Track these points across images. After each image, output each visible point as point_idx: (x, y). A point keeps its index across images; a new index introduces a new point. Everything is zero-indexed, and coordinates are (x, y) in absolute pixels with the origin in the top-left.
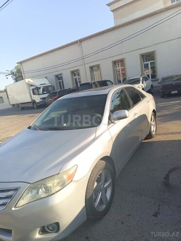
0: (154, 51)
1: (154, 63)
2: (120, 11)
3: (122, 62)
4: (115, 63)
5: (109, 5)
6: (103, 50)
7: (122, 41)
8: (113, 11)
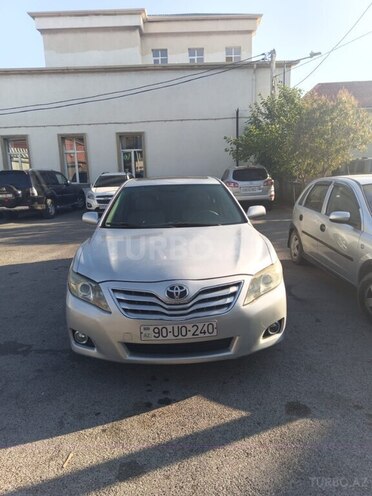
0: (143, 133)
1: (141, 152)
2: (60, 37)
3: (80, 139)
4: (63, 138)
5: (34, 16)
6: (38, 108)
7: (83, 101)
8: (43, 31)
